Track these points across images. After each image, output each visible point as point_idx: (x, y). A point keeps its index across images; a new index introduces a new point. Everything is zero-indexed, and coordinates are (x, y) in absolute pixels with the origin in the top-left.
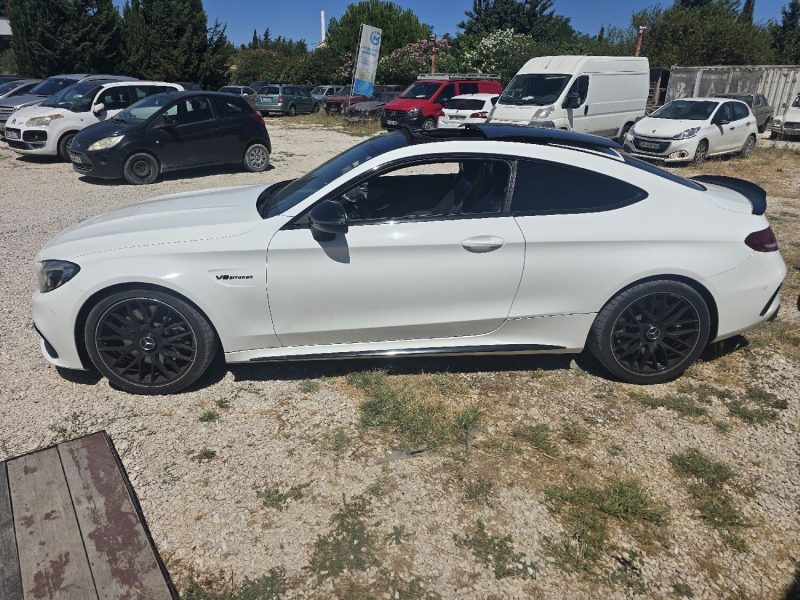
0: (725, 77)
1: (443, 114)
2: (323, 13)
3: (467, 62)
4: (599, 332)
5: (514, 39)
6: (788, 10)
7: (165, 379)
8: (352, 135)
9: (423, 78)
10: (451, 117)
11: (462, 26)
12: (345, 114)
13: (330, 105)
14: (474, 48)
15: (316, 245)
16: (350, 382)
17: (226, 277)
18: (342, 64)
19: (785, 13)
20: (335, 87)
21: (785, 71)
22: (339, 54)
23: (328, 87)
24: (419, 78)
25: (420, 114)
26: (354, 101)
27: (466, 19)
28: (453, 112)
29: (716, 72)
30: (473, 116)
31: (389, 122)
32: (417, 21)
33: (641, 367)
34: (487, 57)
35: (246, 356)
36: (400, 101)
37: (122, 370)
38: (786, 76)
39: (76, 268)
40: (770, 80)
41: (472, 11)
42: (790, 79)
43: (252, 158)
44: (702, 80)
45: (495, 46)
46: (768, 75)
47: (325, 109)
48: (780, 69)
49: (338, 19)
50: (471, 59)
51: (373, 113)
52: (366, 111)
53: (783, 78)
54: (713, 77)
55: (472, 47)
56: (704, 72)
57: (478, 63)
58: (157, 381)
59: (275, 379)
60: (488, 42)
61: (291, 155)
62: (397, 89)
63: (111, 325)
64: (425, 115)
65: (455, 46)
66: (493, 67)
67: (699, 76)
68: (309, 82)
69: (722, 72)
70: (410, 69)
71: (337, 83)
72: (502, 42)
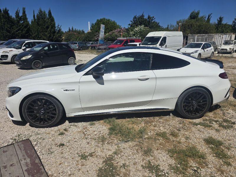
0: (203, 37)
2: (89, 22)
3: (131, 35)
4: (179, 104)
5: (144, 28)
6: (219, 19)
7: (47, 123)
9: (119, 39)
11: (129, 25)
12: (97, 49)
13: (92, 47)
14: (133, 31)
16: (105, 122)
17: (67, 90)
18: (95, 36)
19: (218, 20)
20: (93, 42)
21: (220, 35)
22: (94, 33)
23: (91, 42)
26: (99, 46)
27: (131, 23)
29: (201, 36)
32: (116, 24)
33: (192, 114)
34: (137, 33)
35: (73, 115)
36: (113, 45)
37: (34, 120)
38: (220, 36)
39: (20, 89)
40: (216, 38)
41: (132, 21)
42: (221, 38)
43: (70, 61)
44: (197, 38)
45: (139, 30)
46: (215, 36)
47: (91, 48)
48: (218, 35)
50: (132, 34)
51: (105, 49)
52: (103, 48)
53: (219, 37)
55: (132, 30)
56: (198, 36)
57: (134, 35)
58: (45, 124)
59: (81, 122)
60: (136, 29)
61: (82, 61)
62: (111, 42)
63: (31, 106)
65: (127, 30)
66: (138, 36)
67: (196, 37)
68: (86, 41)
69: (203, 36)
70: (115, 37)
71: (94, 41)
72: (141, 29)
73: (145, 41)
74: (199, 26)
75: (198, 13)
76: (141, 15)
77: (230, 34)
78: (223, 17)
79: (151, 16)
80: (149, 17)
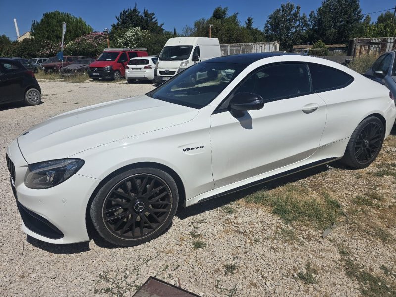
0: (239, 48)
1: (128, 68)
2: (15, 20)
3: (120, 43)
5: (142, 32)
6: (247, 22)
8: (72, 82)
9: (106, 50)
10: (133, 69)
12: (61, 72)
13: (47, 68)
14: (122, 37)
15: (235, 120)
17: (189, 149)
19: (246, 23)
23: (38, 59)
24: (105, 50)
25: (111, 69)
28: (134, 66)
29: (235, 46)
30: (145, 68)
31: (94, 74)
32: (85, 24)
34: (130, 40)
35: (196, 200)
38: (261, 46)
40: (256, 48)
42: (263, 48)
44: (230, 50)
45: (133, 35)
46: (255, 46)
48: (259, 44)
49: (39, 21)
50: (122, 42)
51: (79, 70)
52: (75, 69)
53: (261, 48)
54: (234, 48)
55: (121, 37)
56: (230, 46)
57: (126, 44)
60: (129, 34)
64: (115, 69)
66: (135, 46)
67: (228, 48)
68: (23, 57)
69: (238, 46)
72: (136, 34)
73: (165, 53)
74: (228, 30)
75: (224, 12)
76: (132, 9)
77: (274, 43)
78: (252, 19)
79: (149, 12)
80: (146, 13)
